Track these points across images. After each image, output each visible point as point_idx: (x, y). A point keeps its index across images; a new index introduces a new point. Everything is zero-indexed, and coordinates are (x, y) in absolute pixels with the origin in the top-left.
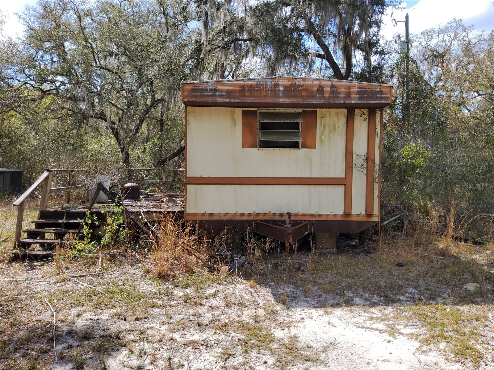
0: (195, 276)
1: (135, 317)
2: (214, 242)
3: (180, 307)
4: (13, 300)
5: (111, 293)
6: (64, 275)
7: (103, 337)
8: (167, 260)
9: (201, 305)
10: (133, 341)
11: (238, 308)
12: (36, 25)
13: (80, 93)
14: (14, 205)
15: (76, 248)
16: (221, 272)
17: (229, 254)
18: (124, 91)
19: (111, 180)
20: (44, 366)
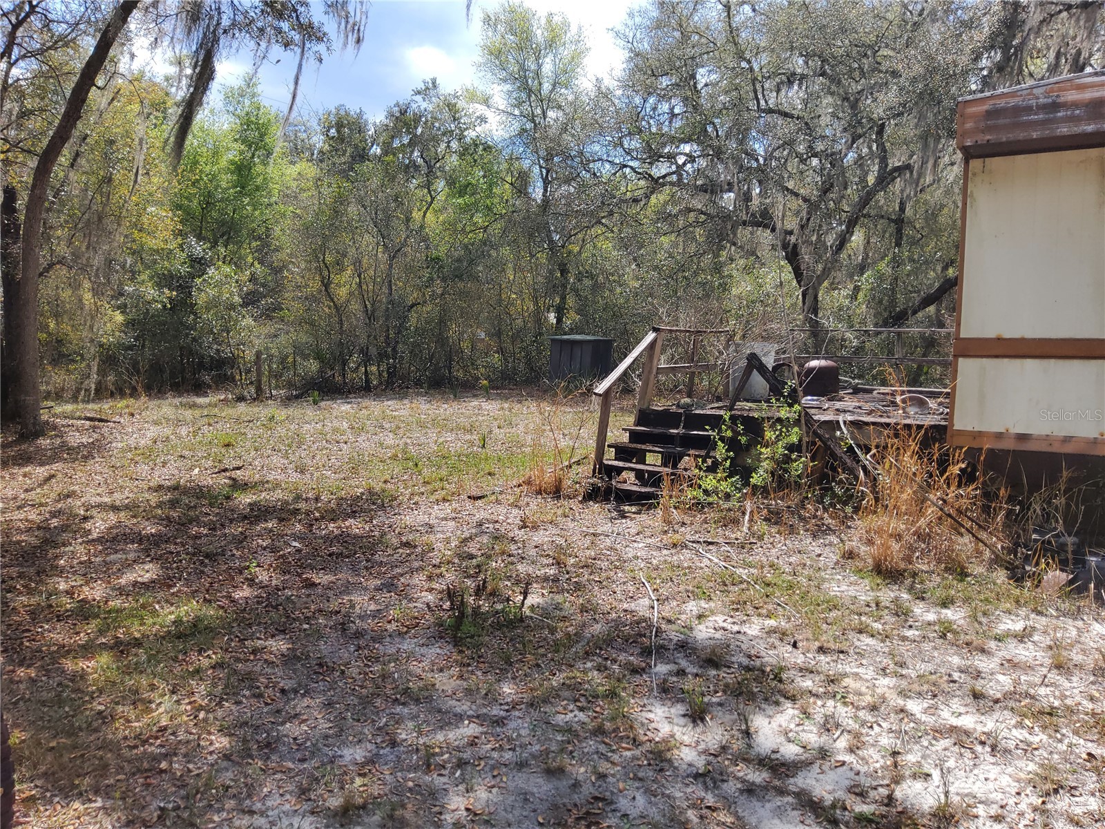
0: (969, 583)
1: (817, 644)
2: (1029, 509)
3: (926, 646)
4: (587, 566)
5: (768, 585)
6: (677, 536)
7: (748, 669)
8: (898, 537)
9: (983, 651)
10: (810, 692)
11: (1092, 678)
12: (646, 46)
13: (723, 173)
14: (595, 394)
15: (700, 487)
16: (1043, 584)
17: (1070, 540)
18: (816, 156)
19: (777, 353)
20: (634, 697)
